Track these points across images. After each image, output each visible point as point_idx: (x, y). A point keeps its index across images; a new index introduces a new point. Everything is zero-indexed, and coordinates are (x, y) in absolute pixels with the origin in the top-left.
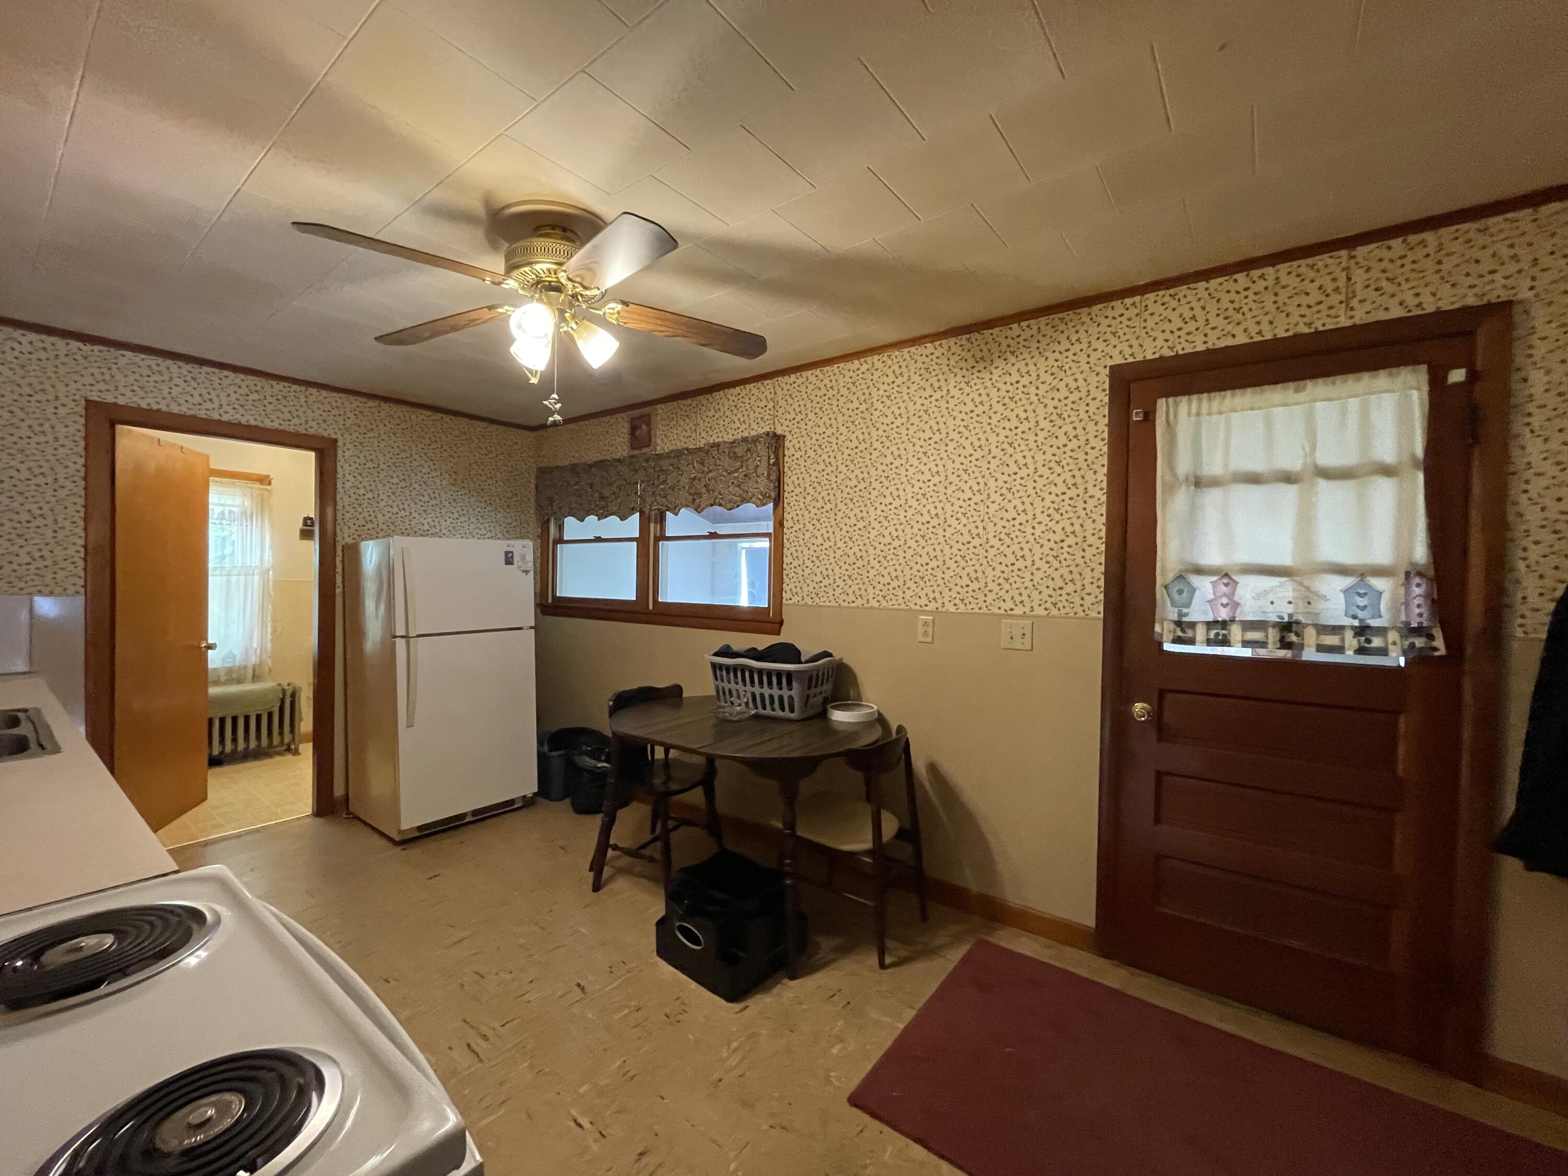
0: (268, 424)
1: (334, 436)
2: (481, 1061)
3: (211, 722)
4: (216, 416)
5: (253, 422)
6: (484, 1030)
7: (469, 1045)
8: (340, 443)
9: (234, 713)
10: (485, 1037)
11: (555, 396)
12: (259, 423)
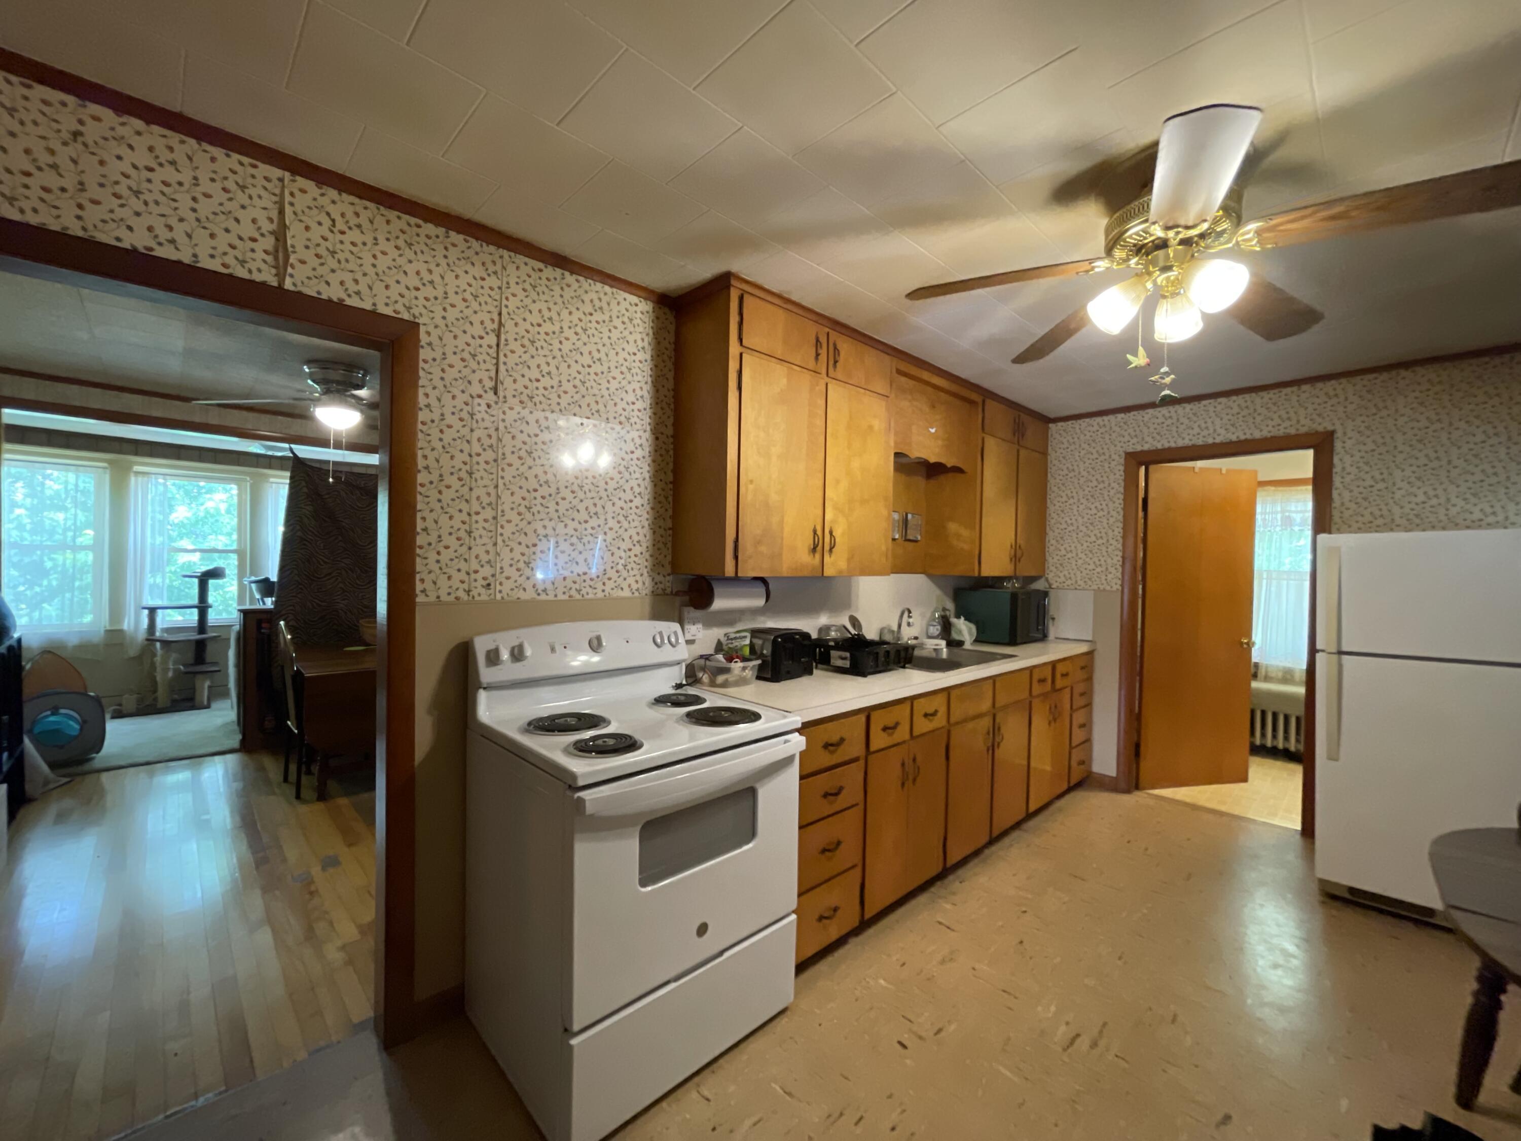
0: (1257, 435)
1: (1330, 428)
2: (1065, 1050)
3: (1253, 712)
4: (1210, 441)
5: (1243, 437)
6: (1102, 1043)
7: (1078, 1035)
8: (1339, 434)
9: (1276, 710)
10: (1094, 1044)
11: (1165, 369)
12: (1248, 436)
